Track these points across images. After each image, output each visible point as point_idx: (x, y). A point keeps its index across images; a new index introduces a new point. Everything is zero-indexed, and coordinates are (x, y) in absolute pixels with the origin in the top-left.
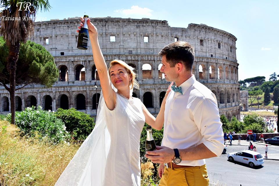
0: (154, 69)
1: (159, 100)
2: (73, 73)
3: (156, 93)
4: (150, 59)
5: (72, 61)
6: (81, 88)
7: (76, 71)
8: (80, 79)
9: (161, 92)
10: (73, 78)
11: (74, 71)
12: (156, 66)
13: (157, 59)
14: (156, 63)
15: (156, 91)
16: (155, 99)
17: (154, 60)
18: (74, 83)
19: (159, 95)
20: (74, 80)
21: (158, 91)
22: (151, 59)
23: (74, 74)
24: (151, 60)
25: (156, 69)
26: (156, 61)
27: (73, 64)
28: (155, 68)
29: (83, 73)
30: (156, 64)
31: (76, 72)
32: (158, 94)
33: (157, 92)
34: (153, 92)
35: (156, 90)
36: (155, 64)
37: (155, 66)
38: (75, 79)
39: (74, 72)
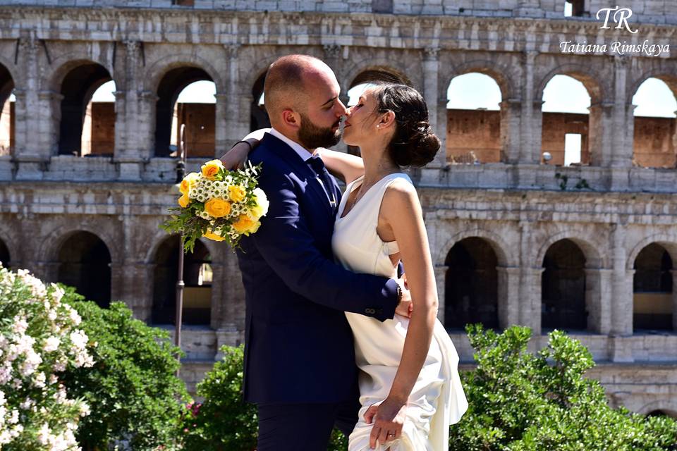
0: (518, 107)
1: (539, 289)
2: (47, 112)
3: (524, 246)
4: (493, 47)
5: (43, 42)
6: (89, 197)
7: (62, 97)
8: (86, 148)
9: (551, 241)
10: (46, 138)
11: (51, 98)
12: (529, 86)
13: (539, 43)
14: (530, 68)
15: (526, 235)
16: (513, 280)
17: (522, 54)
18: (51, 167)
19: (541, 259)
20: (47, 153)
21: (535, 234)
22: (501, 41)
23: (53, 117)
24: (505, 52)
25: (529, 104)
26: (530, 61)
27: (43, 58)
28: (523, 100)
29: (105, 113)
30: (530, 78)
31: (63, 103)
32: (535, 252)
33: (529, 238)
34: (506, 239)
35: (521, 230)
36: (524, 75)
37: (523, 88)
38: (56, 149)
39: (53, 106)
